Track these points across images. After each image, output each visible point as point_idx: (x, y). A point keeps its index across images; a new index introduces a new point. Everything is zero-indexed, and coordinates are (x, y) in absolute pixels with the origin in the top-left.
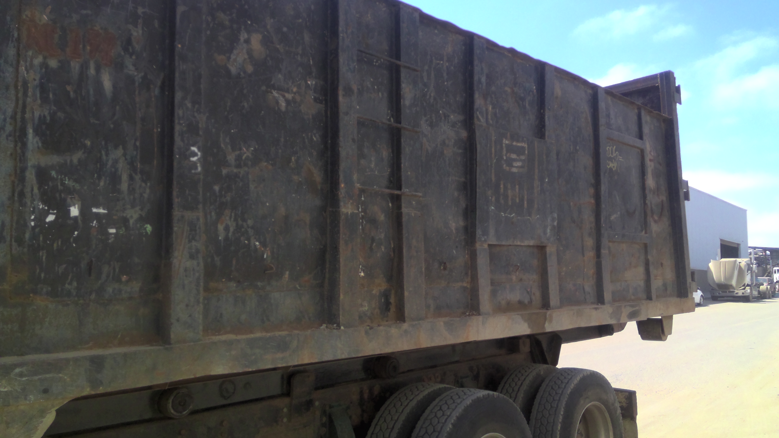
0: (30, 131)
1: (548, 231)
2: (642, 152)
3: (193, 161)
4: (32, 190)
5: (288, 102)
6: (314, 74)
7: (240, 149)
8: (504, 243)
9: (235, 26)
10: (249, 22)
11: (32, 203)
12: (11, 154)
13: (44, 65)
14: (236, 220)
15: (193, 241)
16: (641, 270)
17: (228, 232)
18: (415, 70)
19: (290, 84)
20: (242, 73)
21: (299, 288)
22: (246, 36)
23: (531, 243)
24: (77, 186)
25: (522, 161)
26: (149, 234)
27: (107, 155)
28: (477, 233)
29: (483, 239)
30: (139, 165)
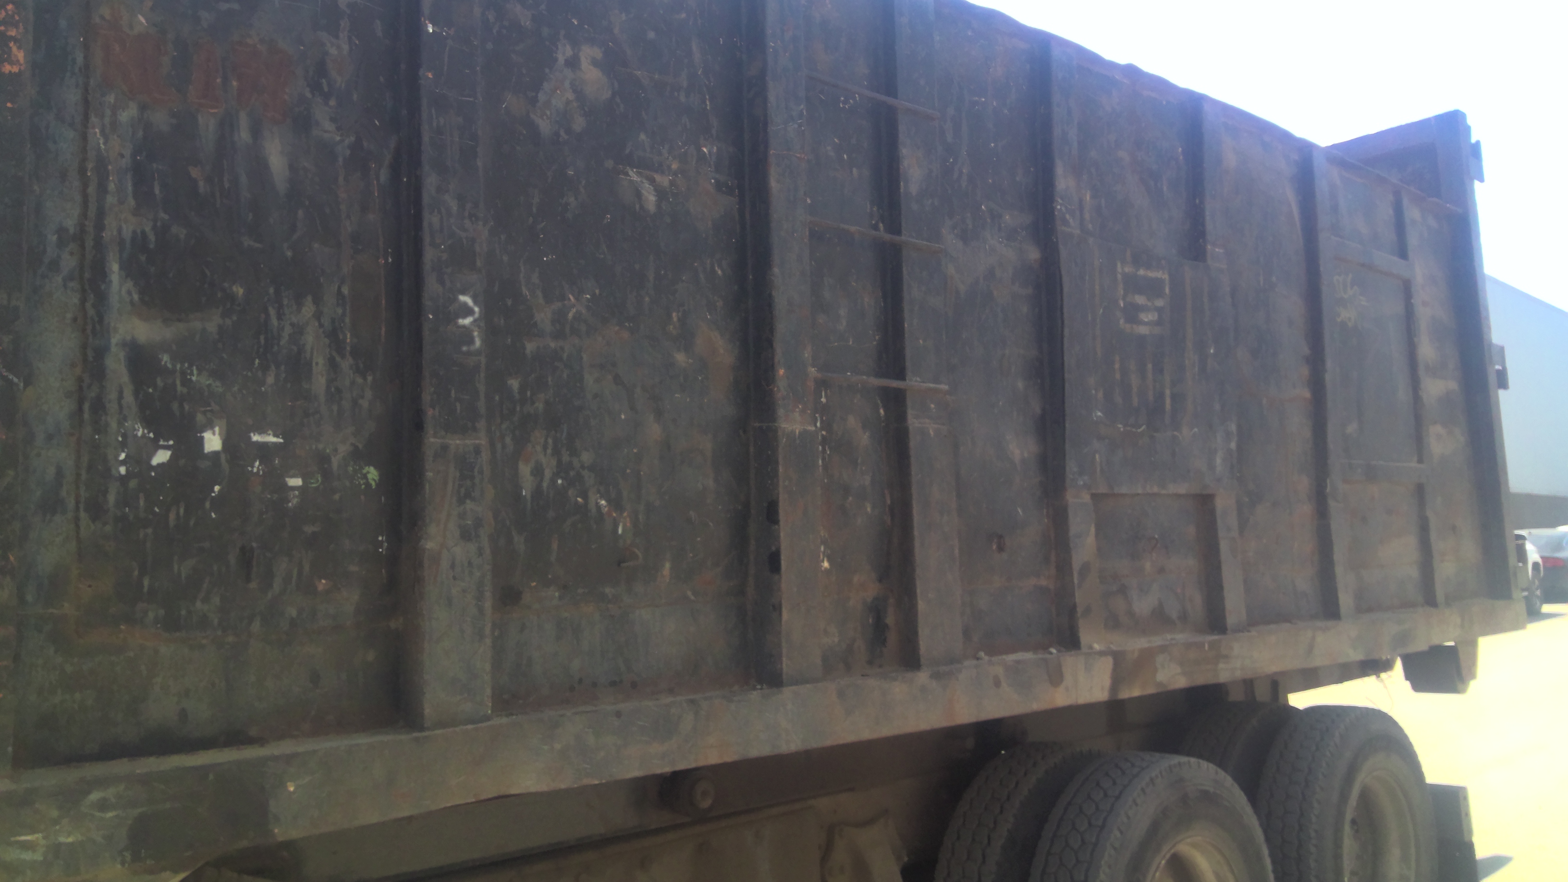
0: (114, 267)
1: (1218, 461)
2: (1407, 287)
3: (464, 327)
4: (121, 397)
5: (661, 194)
6: (714, 132)
7: (563, 298)
8: (1122, 490)
9: (545, 31)
10: (575, 23)
11: (120, 424)
12: (75, 320)
13: (142, 124)
14: (556, 452)
15: (468, 501)
16: (1412, 541)
17: (542, 480)
18: (927, 117)
19: (665, 153)
20: (562, 133)
21: (693, 598)
22: (569, 51)
23: (1182, 489)
24: (217, 387)
25: (1159, 310)
26: (374, 487)
27: (280, 317)
28: (1068, 469)
29: (1082, 483)
30: (348, 336)
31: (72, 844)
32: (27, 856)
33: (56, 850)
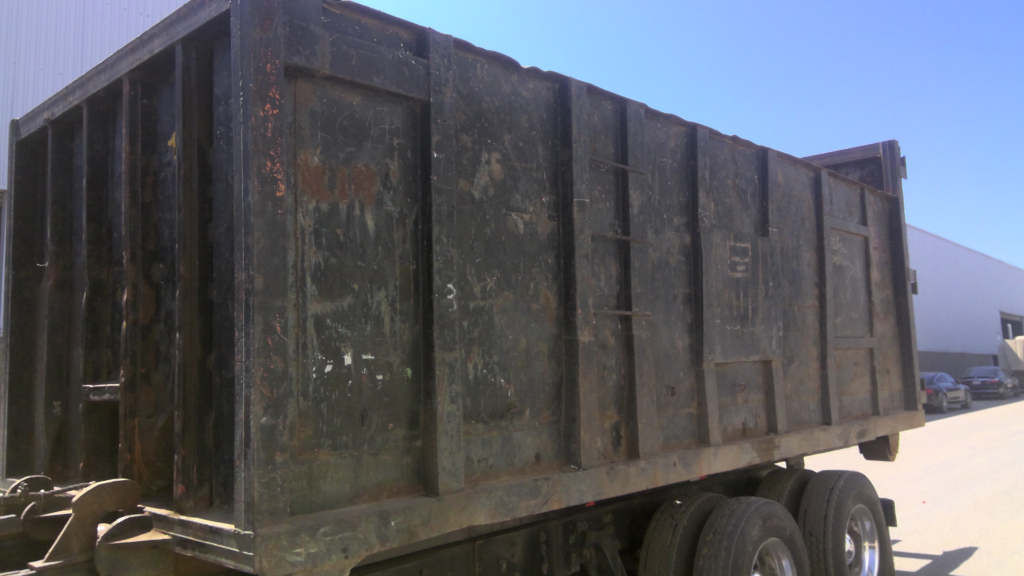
0: (309, 279)
1: (774, 342)
2: (866, 241)
3: (450, 299)
4: (312, 341)
5: (526, 224)
6: (547, 190)
7: (485, 280)
8: (730, 361)
9: (477, 147)
10: (489, 142)
11: (313, 354)
12: (295, 306)
13: (317, 209)
14: (483, 357)
15: (453, 385)
16: (867, 379)
17: (477, 371)
18: (642, 174)
19: (527, 203)
20: (484, 198)
21: (538, 426)
22: (487, 156)
23: (757, 358)
24: (349, 333)
25: (745, 264)
26: (410, 378)
27: (372, 299)
28: (704, 351)
29: (711, 358)
30: (398, 305)
31: (314, 553)
32: (299, 559)
33: (309, 555)
